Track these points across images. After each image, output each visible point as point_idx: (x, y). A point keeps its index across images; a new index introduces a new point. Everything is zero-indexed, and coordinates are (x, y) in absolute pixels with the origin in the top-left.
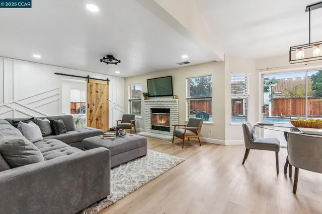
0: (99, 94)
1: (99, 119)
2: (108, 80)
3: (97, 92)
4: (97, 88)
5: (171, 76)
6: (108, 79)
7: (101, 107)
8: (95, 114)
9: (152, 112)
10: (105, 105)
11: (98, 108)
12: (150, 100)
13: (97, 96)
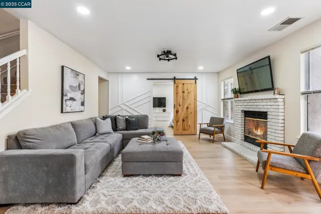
0: (185, 94)
1: (185, 120)
2: (196, 79)
3: (183, 92)
4: (183, 88)
5: (269, 57)
6: (195, 77)
7: (187, 108)
8: (182, 115)
9: (245, 116)
10: (192, 106)
11: (185, 108)
12: (242, 99)
13: (183, 96)
